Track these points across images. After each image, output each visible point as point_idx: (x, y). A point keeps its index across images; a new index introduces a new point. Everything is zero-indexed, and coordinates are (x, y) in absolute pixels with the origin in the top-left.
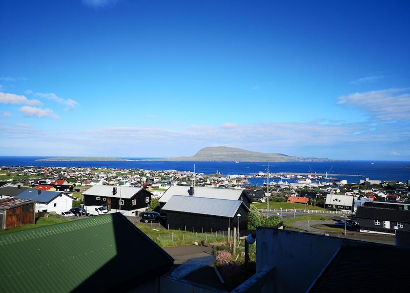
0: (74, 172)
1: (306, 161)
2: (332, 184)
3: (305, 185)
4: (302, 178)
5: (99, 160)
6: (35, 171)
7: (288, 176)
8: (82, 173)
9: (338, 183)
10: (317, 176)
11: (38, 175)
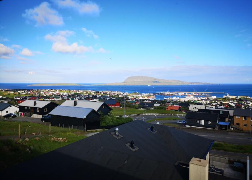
0: (48, 92)
1: (193, 84)
2: (206, 98)
3: (190, 99)
4: (189, 95)
5: (65, 85)
6: (25, 92)
7: (180, 94)
8: (53, 93)
9: (210, 98)
10: (198, 94)
11: (27, 94)
